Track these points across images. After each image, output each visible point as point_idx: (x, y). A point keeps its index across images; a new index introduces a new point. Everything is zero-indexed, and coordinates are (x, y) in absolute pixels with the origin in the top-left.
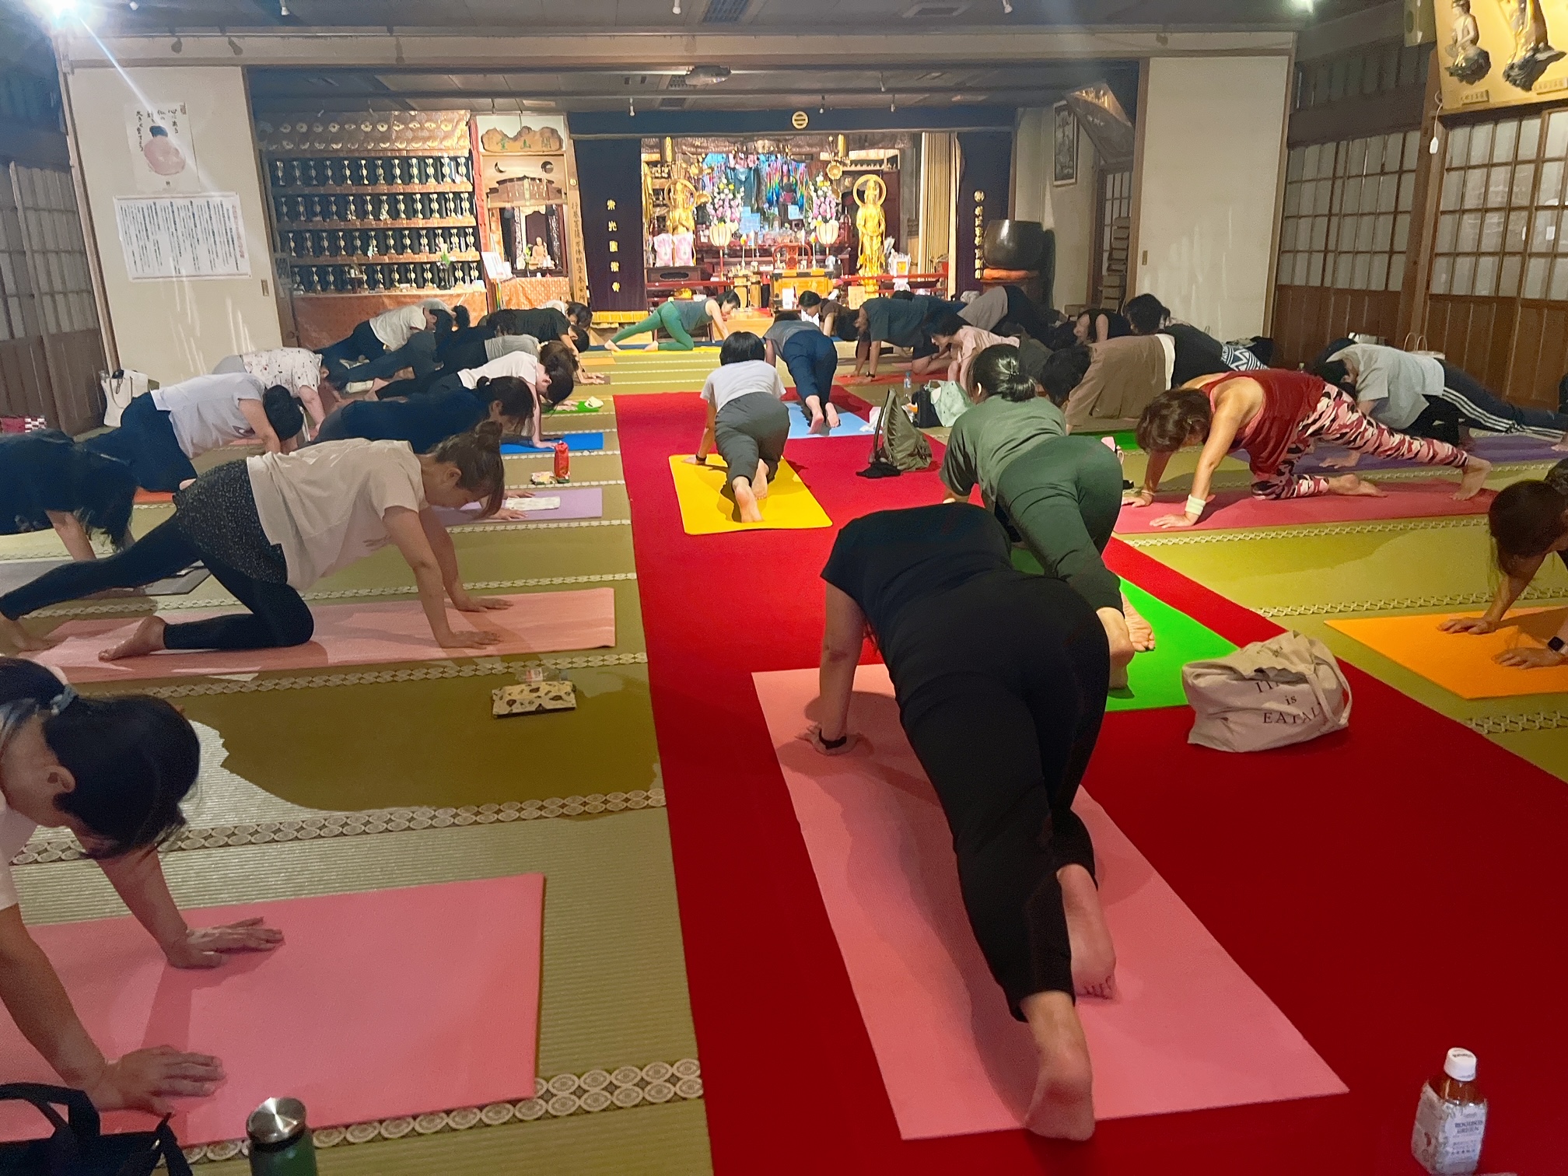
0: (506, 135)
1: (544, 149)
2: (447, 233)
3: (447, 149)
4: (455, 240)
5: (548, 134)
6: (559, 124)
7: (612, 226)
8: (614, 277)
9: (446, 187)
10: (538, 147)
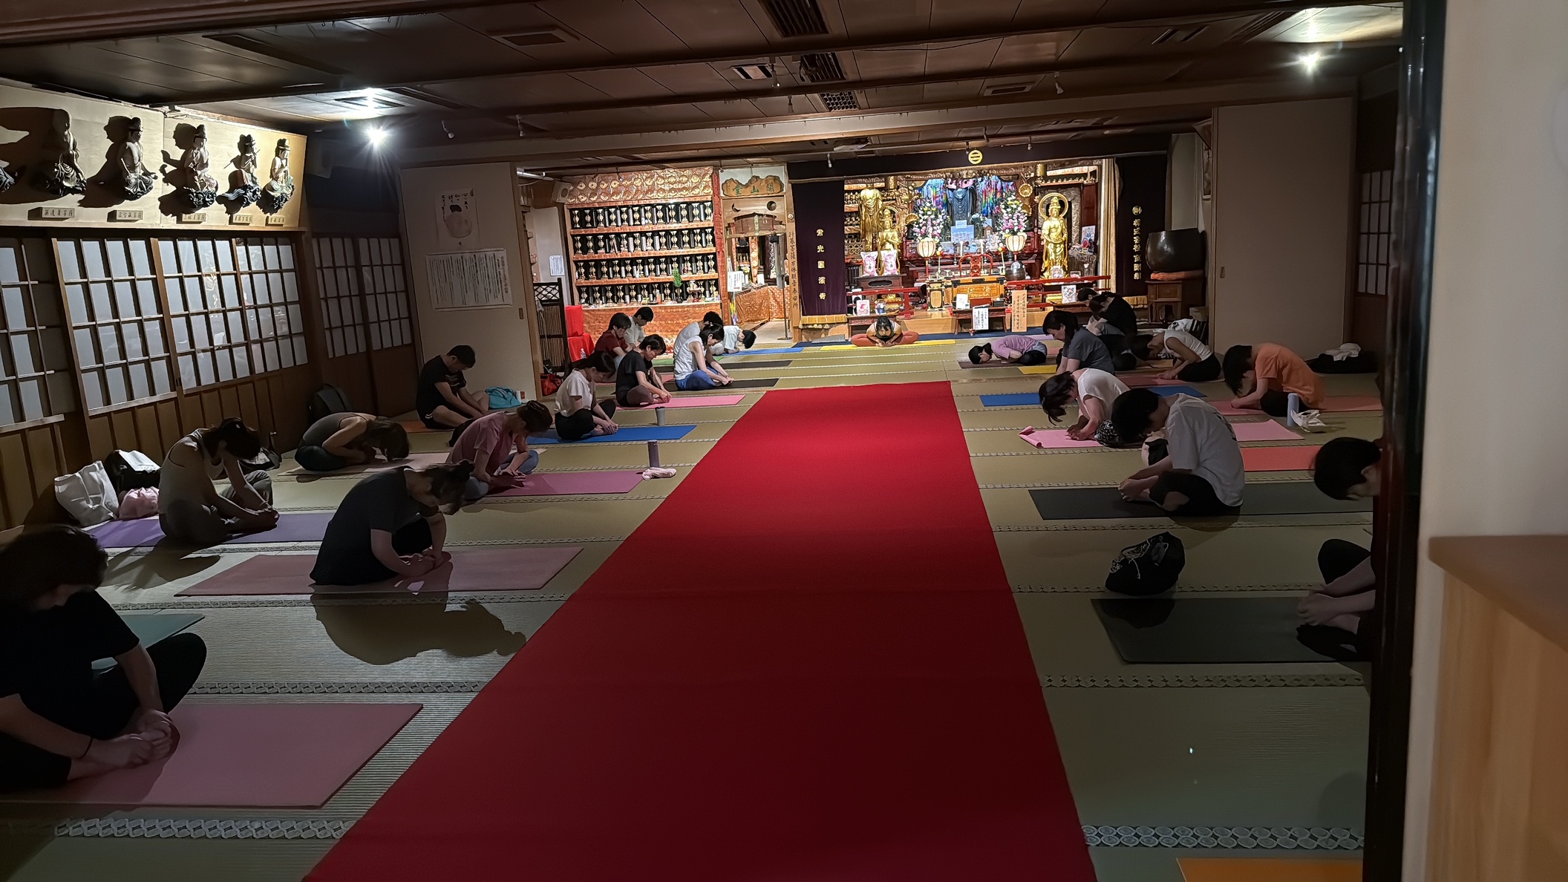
0: (740, 183)
1: (769, 192)
2: (693, 258)
3: (696, 196)
4: (700, 264)
5: (771, 181)
6: (781, 172)
7: (820, 248)
8: (821, 288)
9: (696, 224)
10: (765, 191)
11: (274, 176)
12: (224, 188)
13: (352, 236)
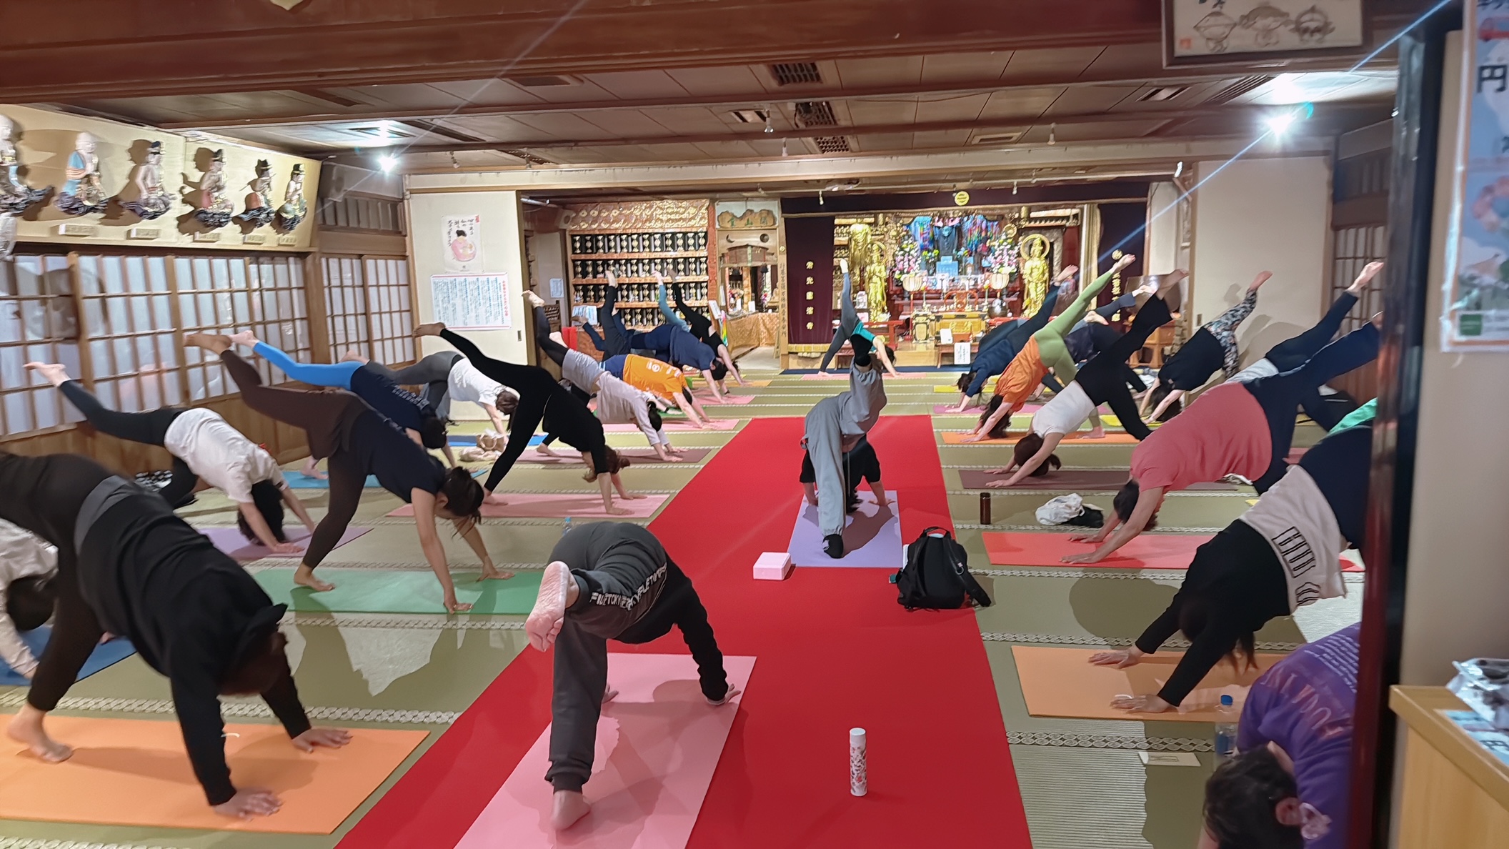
0: (736, 217)
1: (762, 225)
3: (692, 227)
4: (693, 291)
5: (764, 215)
6: (775, 207)
7: (810, 280)
8: (808, 319)
9: (691, 253)
10: (757, 224)
11: (288, 199)
12: (239, 209)
13: (360, 256)
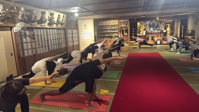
0: (122, 22)
1: (126, 23)
3: (116, 24)
4: (116, 33)
6: (128, 20)
7: (133, 31)
9: (115, 28)
11: (62, 20)
12: (56, 22)
13: (72, 29)
